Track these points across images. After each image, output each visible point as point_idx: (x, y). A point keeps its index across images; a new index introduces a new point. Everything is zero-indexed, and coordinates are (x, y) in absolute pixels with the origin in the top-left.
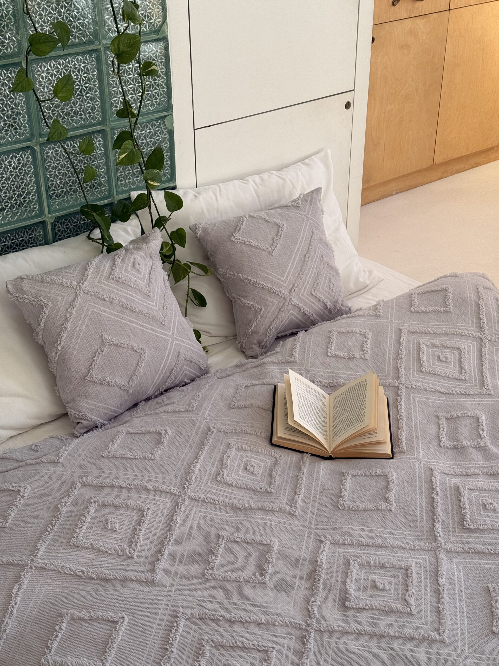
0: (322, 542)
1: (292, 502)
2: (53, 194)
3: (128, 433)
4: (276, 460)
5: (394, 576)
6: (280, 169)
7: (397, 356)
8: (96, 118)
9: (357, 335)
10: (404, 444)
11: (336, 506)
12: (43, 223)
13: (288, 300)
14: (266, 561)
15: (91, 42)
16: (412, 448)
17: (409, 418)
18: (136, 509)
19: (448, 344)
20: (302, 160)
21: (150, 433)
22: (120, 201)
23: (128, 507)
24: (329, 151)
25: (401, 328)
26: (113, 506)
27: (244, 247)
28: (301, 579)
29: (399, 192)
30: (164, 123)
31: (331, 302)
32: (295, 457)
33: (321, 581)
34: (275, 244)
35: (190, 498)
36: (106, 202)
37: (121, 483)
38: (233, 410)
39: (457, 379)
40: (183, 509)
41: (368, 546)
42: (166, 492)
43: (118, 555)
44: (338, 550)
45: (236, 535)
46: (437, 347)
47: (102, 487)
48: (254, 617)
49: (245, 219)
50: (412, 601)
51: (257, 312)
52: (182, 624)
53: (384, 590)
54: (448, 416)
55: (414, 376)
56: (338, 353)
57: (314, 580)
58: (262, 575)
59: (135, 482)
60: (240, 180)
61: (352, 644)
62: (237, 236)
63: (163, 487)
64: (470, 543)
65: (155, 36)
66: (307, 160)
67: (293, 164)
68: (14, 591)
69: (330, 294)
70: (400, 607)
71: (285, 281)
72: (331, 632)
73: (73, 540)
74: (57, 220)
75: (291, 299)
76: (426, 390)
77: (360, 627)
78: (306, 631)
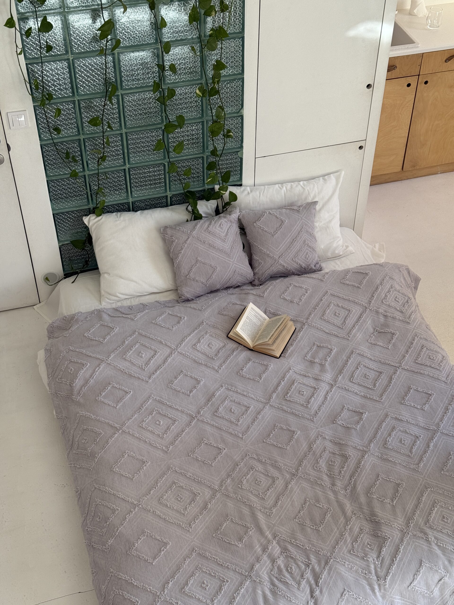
0: (222, 386)
1: (221, 365)
3: (169, 314)
4: (225, 345)
5: (241, 409)
7: (315, 307)
8: (199, 151)
9: (303, 289)
10: (288, 353)
11: (237, 373)
12: (166, 196)
14: (195, 387)
16: (290, 356)
17: (299, 341)
18: (154, 350)
19: (346, 306)
20: (324, 176)
21: (177, 316)
23: (151, 349)
24: (343, 173)
25: (328, 291)
26: (146, 347)
27: (260, 230)
28: (205, 399)
29: (443, 172)
30: (238, 154)
31: (306, 265)
32: (235, 345)
33: (211, 402)
34: (277, 231)
35: (178, 352)
36: (200, 189)
37: (153, 337)
38: (219, 315)
39: (338, 327)
40: (173, 356)
41: (240, 393)
42: (169, 347)
43: (139, 367)
44: (226, 392)
45: (189, 373)
46: (339, 306)
47: (145, 336)
48: (177, 407)
49: (265, 214)
50: (241, 420)
51: (260, 263)
52: (150, 401)
53: (233, 413)
54: (319, 345)
55: (316, 320)
56: (286, 297)
57: (209, 401)
58: (190, 392)
59: (159, 339)
60: (280, 185)
61: (208, 428)
62: (258, 223)
63: (169, 344)
64: (283, 405)
65: (236, 115)
66: (327, 176)
67: (318, 177)
68: (97, 369)
69: (305, 261)
70: (234, 421)
71: (278, 252)
72: (202, 421)
73: (124, 356)
74: (174, 195)
75: (278, 261)
76: (318, 329)
77: (214, 423)
78: (194, 418)
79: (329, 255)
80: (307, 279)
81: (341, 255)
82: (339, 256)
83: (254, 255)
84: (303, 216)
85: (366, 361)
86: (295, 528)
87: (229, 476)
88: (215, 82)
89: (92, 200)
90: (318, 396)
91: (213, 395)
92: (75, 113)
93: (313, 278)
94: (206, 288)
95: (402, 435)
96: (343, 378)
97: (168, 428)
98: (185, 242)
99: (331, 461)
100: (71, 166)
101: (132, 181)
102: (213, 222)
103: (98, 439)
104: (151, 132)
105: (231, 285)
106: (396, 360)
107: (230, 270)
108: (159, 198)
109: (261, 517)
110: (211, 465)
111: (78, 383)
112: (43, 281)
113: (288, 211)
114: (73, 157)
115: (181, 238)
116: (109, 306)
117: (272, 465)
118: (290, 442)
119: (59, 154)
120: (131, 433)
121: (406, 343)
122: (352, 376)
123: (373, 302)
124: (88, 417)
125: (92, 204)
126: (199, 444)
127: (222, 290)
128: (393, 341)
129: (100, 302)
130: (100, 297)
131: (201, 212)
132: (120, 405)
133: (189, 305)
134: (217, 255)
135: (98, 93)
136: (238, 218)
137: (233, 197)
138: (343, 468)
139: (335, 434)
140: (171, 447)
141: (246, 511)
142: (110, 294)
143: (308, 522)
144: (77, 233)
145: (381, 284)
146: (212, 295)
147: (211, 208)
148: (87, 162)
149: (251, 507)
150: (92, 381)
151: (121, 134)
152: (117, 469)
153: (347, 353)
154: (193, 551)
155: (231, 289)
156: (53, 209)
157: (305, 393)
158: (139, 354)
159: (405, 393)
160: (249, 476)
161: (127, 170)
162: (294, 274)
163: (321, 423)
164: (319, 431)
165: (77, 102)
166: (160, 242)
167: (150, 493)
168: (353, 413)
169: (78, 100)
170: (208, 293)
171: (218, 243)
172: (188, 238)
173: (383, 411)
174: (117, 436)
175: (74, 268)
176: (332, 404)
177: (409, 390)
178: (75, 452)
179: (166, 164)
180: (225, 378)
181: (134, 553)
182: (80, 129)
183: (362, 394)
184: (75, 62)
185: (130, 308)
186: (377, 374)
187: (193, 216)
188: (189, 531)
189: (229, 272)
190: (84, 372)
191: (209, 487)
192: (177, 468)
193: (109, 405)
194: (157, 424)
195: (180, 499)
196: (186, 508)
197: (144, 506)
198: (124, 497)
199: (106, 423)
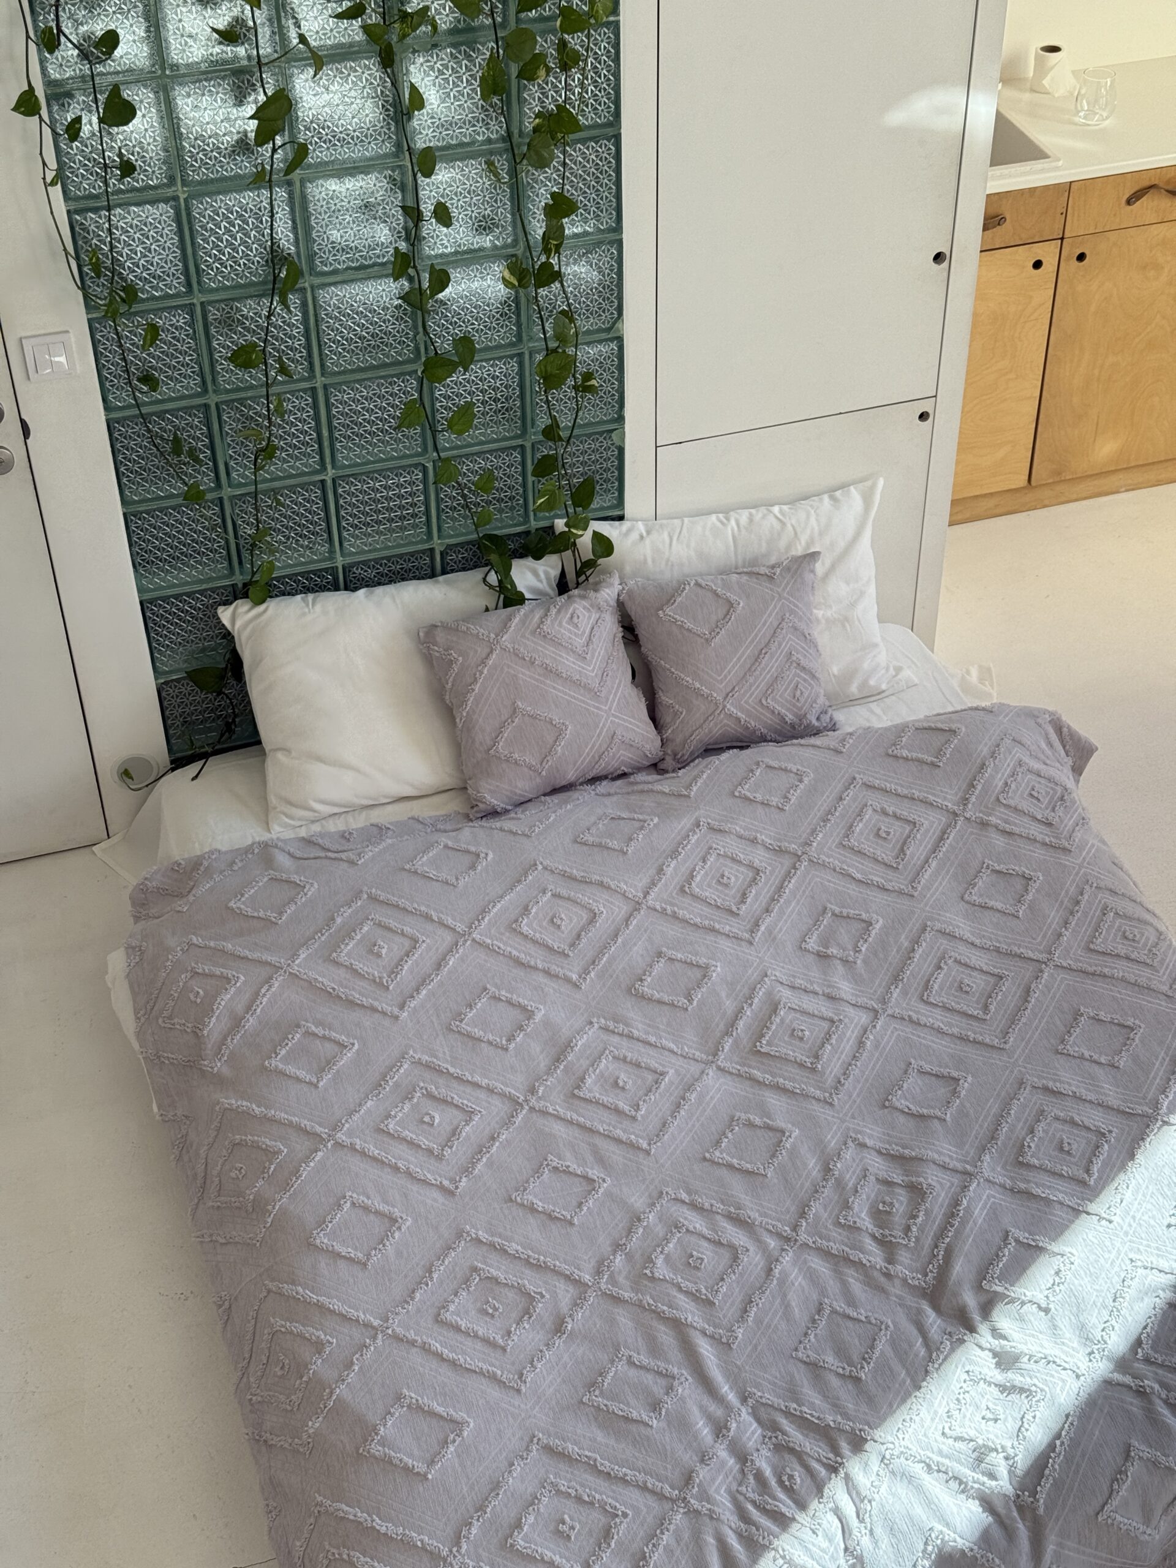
0: (591, 1023)
1: (584, 971)
3: (446, 847)
4: (595, 917)
5: (643, 1078)
7: (826, 816)
9: (792, 775)
11: (629, 990)
13: (721, 708)
14: (521, 1027)
18: (411, 938)
19: (905, 813)
21: (468, 852)
23: (403, 934)
24: (881, 482)
25: (857, 776)
26: (389, 929)
27: (673, 629)
28: (547, 1055)
29: (1134, 488)
30: (611, 437)
33: (565, 1063)
34: (718, 630)
35: (474, 940)
36: (520, 528)
37: (408, 905)
38: (576, 846)
39: (886, 864)
40: (461, 951)
41: (638, 1040)
42: (449, 927)
43: (374, 981)
44: (603, 1036)
45: (503, 993)
46: (886, 814)
47: (387, 904)
48: (477, 1078)
49: (687, 587)
50: (644, 1106)
52: (406, 1066)
53: (623, 1089)
54: (838, 911)
55: (829, 848)
56: (748, 794)
57: (558, 1060)
58: (509, 1040)
59: (423, 908)
60: (721, 516)
61: (559, 1129)
62: (668, 611)
63: (450, 921)
64: (749, 1066)
65: (604, 336)
66: (840, 491)
67: (819, 494)
68: (263, 991)
69: (794, 705)
70: (627, 1108)
71: (721, 682)
72: (544, 1113)
73: (334, 955)
74: (450, 547)
75: (725, 707)
76: (834, 870)
77: (575, 1117)
78: (521, 1105)
79: (854, 689)
80: (800, 748)
81: (883, 691)
82: (879, 694)
83: (661, 693)
84: (784, 590)
85: (962, 947)
86: (797, 1377)
87: (617, 1247)
88: (550, 250)
89: (240, 563)
90: (840, 1039)
91: (568, 1046)
92: (194, 338)
93: (813, 746)
94: (538, 780)
95: (1063, 1130)
96: (905, 993)
97: (455, 1132)
98: (483, 662)
99: (884, 1203)
100: (186, 475)
101: (342, 513)
102: (554, 611)
103: (273, 1167)
104: (390, 384)
105: (604, 773)
106: (1040, 944)
107: (600, 733)
108: (412, 554)
109: (706, 1350)
110: (571, 1224)
111: (214, 1027)
112: (116, 778)
113: (745, 578)
114: (192, 453)
115: (472, 654)
116: (289, 834)
117: (729, 1217)
118: (773, 1156)
119: (155, 445)
120: (358, 1147)
121: (1062, 902)
122: (927, 986)
123: (973, 799)
124: (243, 1112)
125: (241, 573)
126: (537, 1171)
127: (581, 784)
128: (1030, 897)
129: (267, 824)
130: (265, 813)
131: (521, 587)
132: (327, 1077)
133: (498, 825)
134: (566, 694)
135: (252, 284)
136: (618, 600)
137: (604, 546)
138: (915, 1217)
139: (888, 1135)
140: (464, 1179)
141: (666, 1337)
142: (290, 803)
143: (830, 1359)
144: (203, 650)
145: (993, 755)
146: (556, 799)
147: (548, 579)
148: (226, 465)
149: (678, 1326)
150: (251, 1022)
151: (313, 390)
152: (326, 1241)
153: (911, 931)
154: (532, 1441)
155: (604, 783)
156: (141, 590)
157: (807, 1033)
158: (372, 950)
159: (1065, 1026)
160: (671, 1245)
161: (329, 483)
162: (763, 739)
163: (851, 1107)
164: (848, 1129)
165: (198, 309)
166: (418, 667)
167: (413, 1299)
168: (933, 1078)
169: (202, 304)
170: (545, 795)
171: (568, 663)
172: (491, 652)
173: (1012, 1072)
174: (323, 1157)
175: (198, 744)
176: (878, 1059)
177: (1075, 1019)
178: (211, 1204)
179: (430, 465)
180: (598, 1003)
181: (376, 1449)
182: (207, 378)
183: (955, 1031)
184: (193, 205)
185: (345, 836)
186: (992, 980)
187: (502, 596)
188: (518, 1391)
189: (599, 736)
190: (231, 999)
191: (568, 1278)
192: (480, 1233)
193: (298, 1080)
194: (424, 1122)
195: (491, 1311)
196: (509, 1333)
197: (398, 1330)
198: (345, 1309)
199: (291, 1124)
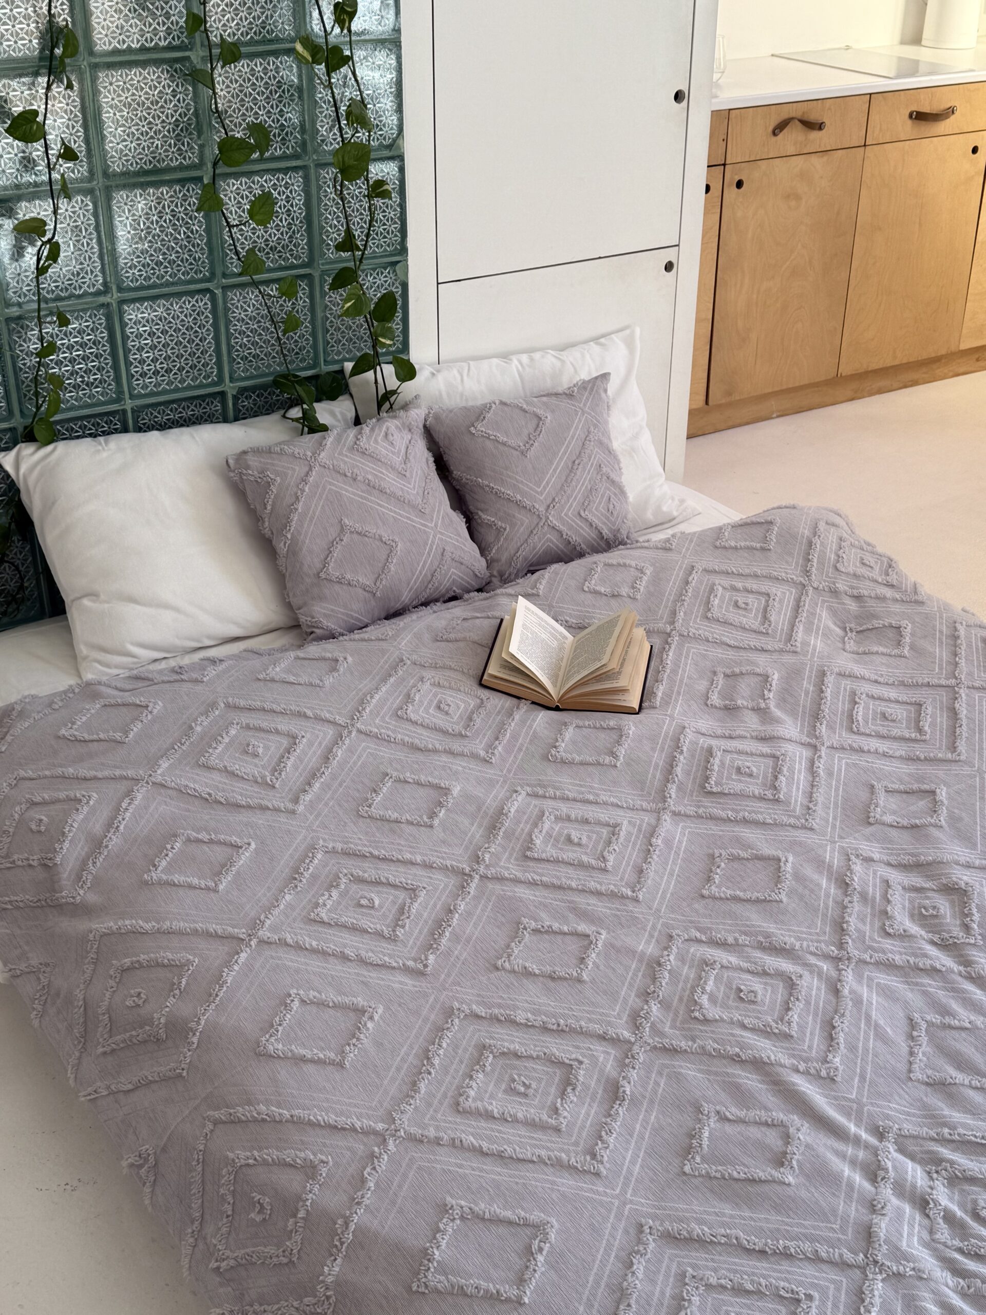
0: (516, 792)
1: (490, 747)
2: (238, 356)
3: (298, 658)
4: (482, 703)
5: (598, 833)
6: (563, 348)
7: (680, 598)
8: (300, 257)
9: (632, 569)
10: (658, 699)
11: (545, 758)
12: (223, 394)
13: (544, 520)
14: (439, 804)
15: (296, 156)
16: (668, 703)
17: (674, 671)
18: (288, 735)
19: (755, 587)
20: (596, 339)
21: (324, 659)
22: (328, 373)
23: (278, 732)
25: (695, 564)
26: (260, 729)
27: (488, 443)
28: (480, 826)
29: (783, 414)
30: (394, 271)
31: (610, 530)
32: (509, 702)
33: (503, 829)
34: (531, 442)
35: (360, 731)
36: (309, 373)
37: (274, 707)
38: (439, 643)
39: (755, 631)
40: (347, 742)
41: (575, 800)
42: (329, 721)
43: (256, 782)
44: (535, 802)
45: (408, 775)
46: (737, 590)
47: (250, 709)
48: (408, 856)
49: (493, 406)
50: (611, 858)
51: (499, 531)
52: (319, 856)
53: (579, 845)
54: (728, 671)
55: (695, 622)
56: (598, 588)
57: (494, 828)
58: (431, 817)
59: (293, 708)
60: (500, 358)
61: (523, 892)
62: (480, 427)
63: (327, 715)
64: (706, 807)
65: (385, 153)
66: (602, 339)
67: (583, 343)
68: (124, 805)
69: (608, 519)
70: (593, 862)
71: (541, 493)
72: (500, 879)
73: (203, 759)
74: (241, 391)
75: (547, 518)
77: (537, 877)
78: (471, 876)
81: (674, 519)
82: (670, 521)
83: (480, 513)
85: (868, 685)
86: (927, 1100)
87: (646, 995)
90: (791, 770)
91: (501, 813)
94: (374, 603)
96: (831, 727)
97: (403, 911)
98: (304, 480)
99: (924, 908)
102: (367, 429)
103: (184, 981)
106: (941, 673)
107: (431, 550)
108: (202, 398)
109: (808, 1088)
110: (579, 980)
111: (68, 853)
117: (761, 947)
118: (779, 882)
120: (289, 941)
121: (941, 640)
123: (814, 571)
124: (128, 932)
125: (22, 415)
126: (516, 936)
128: (907, 640)
130: (74, 662)
131: (323, 419)
132: (227, 879)
137: (405, 368)
138: (968, 915)
140: (432, 958)
141: (750, 1081)
142: (104, 651)
149: (759, 1065)
150: (114, 841)
152: (280, 1046)
153: (811, 676)
154: (642, 1232)
157: (753, 769)
158: (247, 751)
160: (710, 983)
163: (834, 829)
164: (842, 847)
167: (417, 1091)
168: (906, 795)
171: (391, 481)
172: (311, 470)
174: (247, 958)
176: (838, 785)
180: (516, 774)
181: (437, 1280)
183: (902, 754)
186: (912, 707)
187: (307, 426)
188: (597, 1174)
189: (429, 554)
190: (86, 819)
191: (603, 1038)
192: (474, 1007)
193: (191, 887)
194: (362, 906)
195: (522, 1089)
196: (556, 1111)
197: (413, 1130)
198: (332, 1118)
199: (195, 932)
